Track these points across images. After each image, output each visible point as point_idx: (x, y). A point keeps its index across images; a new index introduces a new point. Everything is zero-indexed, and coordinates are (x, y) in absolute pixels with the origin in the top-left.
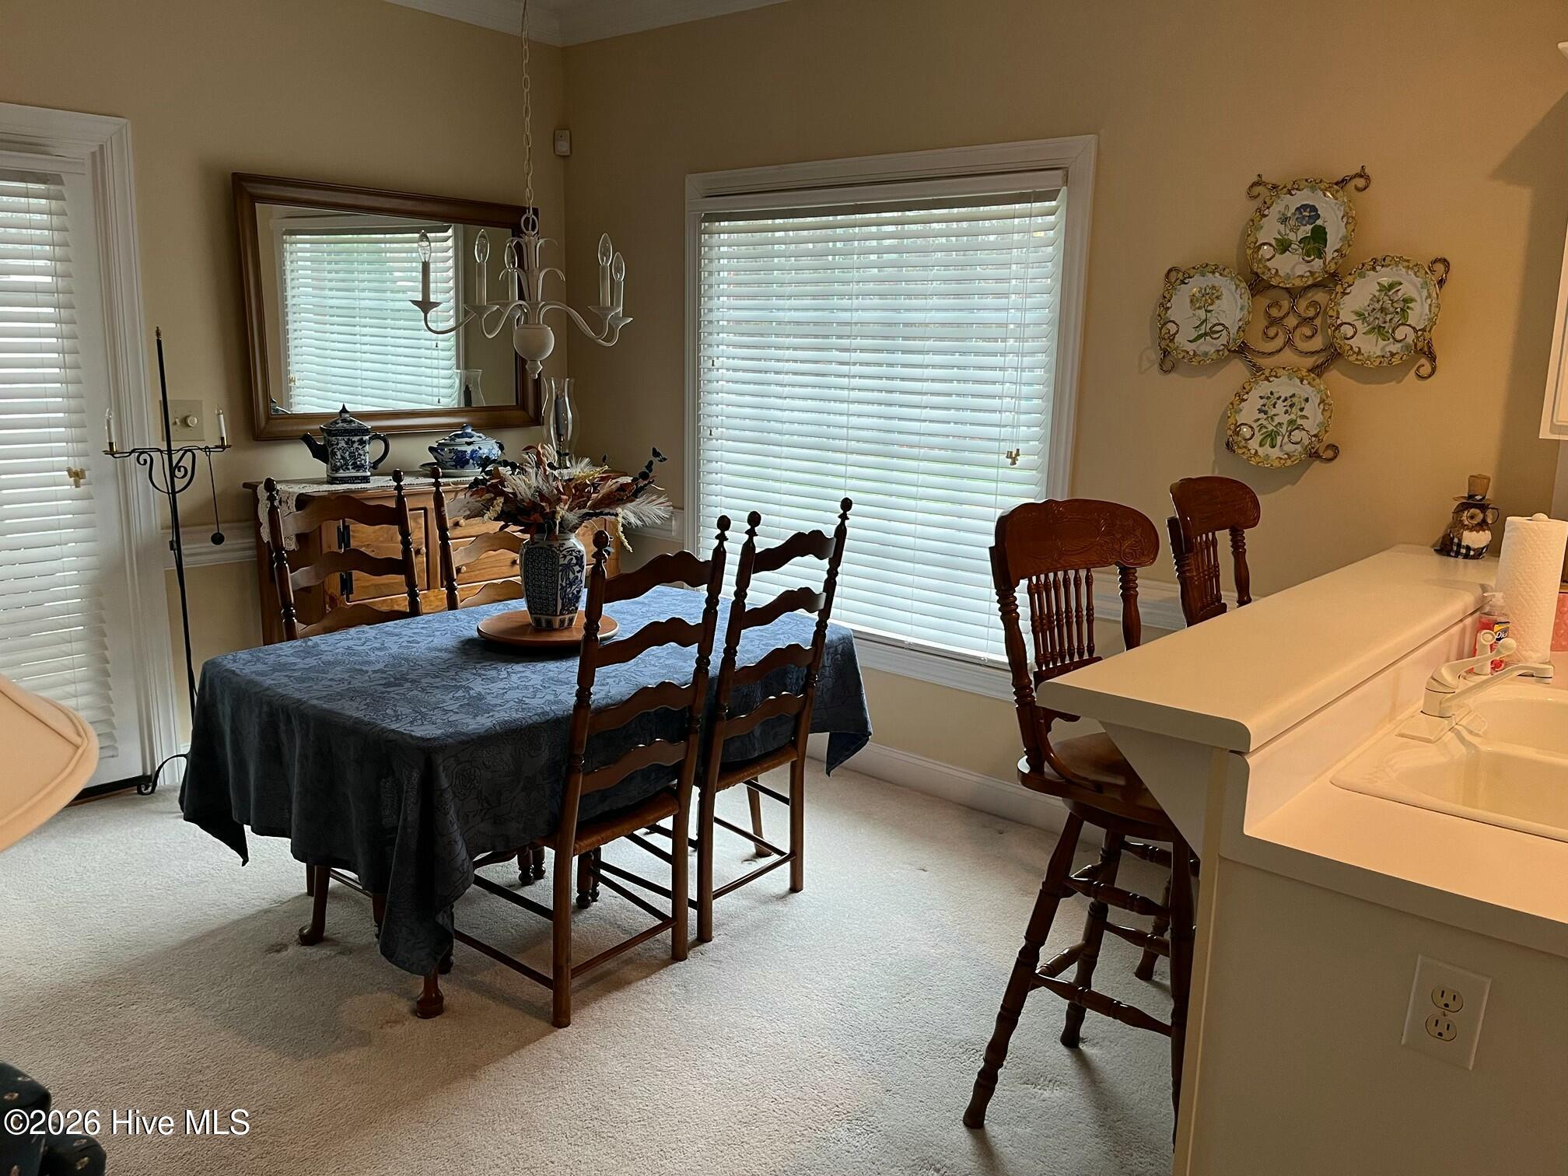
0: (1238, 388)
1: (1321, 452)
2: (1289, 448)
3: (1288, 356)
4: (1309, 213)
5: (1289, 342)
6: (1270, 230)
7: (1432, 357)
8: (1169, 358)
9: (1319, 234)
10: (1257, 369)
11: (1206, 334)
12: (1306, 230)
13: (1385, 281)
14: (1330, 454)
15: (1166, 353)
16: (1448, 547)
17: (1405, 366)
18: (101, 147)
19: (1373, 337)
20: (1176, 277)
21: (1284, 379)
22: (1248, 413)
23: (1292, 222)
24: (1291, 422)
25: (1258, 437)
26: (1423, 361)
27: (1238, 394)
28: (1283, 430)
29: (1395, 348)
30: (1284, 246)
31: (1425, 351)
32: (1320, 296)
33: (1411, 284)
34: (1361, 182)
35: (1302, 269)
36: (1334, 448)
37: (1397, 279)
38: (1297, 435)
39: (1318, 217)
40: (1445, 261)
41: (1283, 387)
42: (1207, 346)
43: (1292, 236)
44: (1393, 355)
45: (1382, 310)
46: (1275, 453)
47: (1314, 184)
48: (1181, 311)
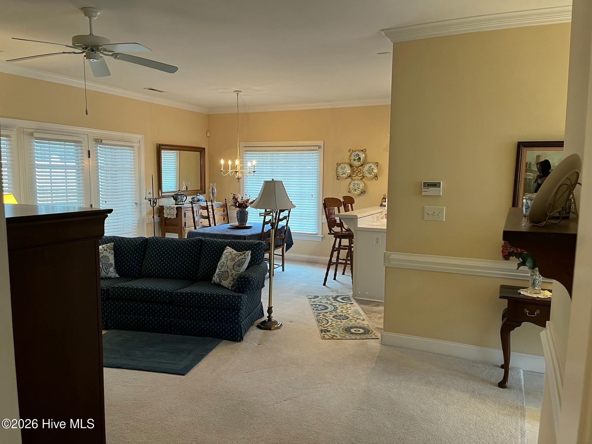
0: (349, 182)
1: (363, 192)
2: (358, 192)
3: (357, 177)
4: (358, 155)
5: (357, 175)
6: (353, 157)
7: (377, 177)
8: (338, 178)
9: (360, 158)
10: (352, 179)
11: (344, 174)
12: (358, 158)
13: (370, 166)
14: (364, 192)
15: (337, 177)
16: (381, 205)
17: (373, 178)
18: (140, 140)
19: (368, 174)
20: (338, 164)
21: (356, 181)
22: (351, 186)
23: (355, 156)
24: (358, 187)
25: (353, 190)
26: (376, 178)
27: (349, 183)
28: (357, 189)
29: (372, 176)
30: (355, 160)
31: (376, 177)
32: (360, 168)
33: (373, 166)
34: (365, 151)
35: (358, 163)
36: (364, 191)
37: (371, 165)
38: (359, 190)
39: (359, 156)
40: (377, 163)
41: (356, 182)
42: (344, 175)
43: (356, 158)
44: (371, 177)
45: (369, 170)
46: (356, 192)
47: (358, 151)
48: (340, 170)
